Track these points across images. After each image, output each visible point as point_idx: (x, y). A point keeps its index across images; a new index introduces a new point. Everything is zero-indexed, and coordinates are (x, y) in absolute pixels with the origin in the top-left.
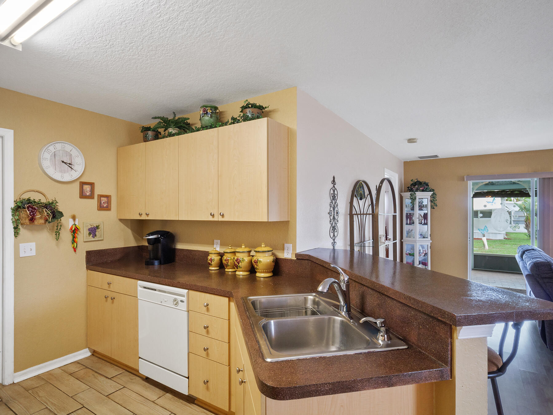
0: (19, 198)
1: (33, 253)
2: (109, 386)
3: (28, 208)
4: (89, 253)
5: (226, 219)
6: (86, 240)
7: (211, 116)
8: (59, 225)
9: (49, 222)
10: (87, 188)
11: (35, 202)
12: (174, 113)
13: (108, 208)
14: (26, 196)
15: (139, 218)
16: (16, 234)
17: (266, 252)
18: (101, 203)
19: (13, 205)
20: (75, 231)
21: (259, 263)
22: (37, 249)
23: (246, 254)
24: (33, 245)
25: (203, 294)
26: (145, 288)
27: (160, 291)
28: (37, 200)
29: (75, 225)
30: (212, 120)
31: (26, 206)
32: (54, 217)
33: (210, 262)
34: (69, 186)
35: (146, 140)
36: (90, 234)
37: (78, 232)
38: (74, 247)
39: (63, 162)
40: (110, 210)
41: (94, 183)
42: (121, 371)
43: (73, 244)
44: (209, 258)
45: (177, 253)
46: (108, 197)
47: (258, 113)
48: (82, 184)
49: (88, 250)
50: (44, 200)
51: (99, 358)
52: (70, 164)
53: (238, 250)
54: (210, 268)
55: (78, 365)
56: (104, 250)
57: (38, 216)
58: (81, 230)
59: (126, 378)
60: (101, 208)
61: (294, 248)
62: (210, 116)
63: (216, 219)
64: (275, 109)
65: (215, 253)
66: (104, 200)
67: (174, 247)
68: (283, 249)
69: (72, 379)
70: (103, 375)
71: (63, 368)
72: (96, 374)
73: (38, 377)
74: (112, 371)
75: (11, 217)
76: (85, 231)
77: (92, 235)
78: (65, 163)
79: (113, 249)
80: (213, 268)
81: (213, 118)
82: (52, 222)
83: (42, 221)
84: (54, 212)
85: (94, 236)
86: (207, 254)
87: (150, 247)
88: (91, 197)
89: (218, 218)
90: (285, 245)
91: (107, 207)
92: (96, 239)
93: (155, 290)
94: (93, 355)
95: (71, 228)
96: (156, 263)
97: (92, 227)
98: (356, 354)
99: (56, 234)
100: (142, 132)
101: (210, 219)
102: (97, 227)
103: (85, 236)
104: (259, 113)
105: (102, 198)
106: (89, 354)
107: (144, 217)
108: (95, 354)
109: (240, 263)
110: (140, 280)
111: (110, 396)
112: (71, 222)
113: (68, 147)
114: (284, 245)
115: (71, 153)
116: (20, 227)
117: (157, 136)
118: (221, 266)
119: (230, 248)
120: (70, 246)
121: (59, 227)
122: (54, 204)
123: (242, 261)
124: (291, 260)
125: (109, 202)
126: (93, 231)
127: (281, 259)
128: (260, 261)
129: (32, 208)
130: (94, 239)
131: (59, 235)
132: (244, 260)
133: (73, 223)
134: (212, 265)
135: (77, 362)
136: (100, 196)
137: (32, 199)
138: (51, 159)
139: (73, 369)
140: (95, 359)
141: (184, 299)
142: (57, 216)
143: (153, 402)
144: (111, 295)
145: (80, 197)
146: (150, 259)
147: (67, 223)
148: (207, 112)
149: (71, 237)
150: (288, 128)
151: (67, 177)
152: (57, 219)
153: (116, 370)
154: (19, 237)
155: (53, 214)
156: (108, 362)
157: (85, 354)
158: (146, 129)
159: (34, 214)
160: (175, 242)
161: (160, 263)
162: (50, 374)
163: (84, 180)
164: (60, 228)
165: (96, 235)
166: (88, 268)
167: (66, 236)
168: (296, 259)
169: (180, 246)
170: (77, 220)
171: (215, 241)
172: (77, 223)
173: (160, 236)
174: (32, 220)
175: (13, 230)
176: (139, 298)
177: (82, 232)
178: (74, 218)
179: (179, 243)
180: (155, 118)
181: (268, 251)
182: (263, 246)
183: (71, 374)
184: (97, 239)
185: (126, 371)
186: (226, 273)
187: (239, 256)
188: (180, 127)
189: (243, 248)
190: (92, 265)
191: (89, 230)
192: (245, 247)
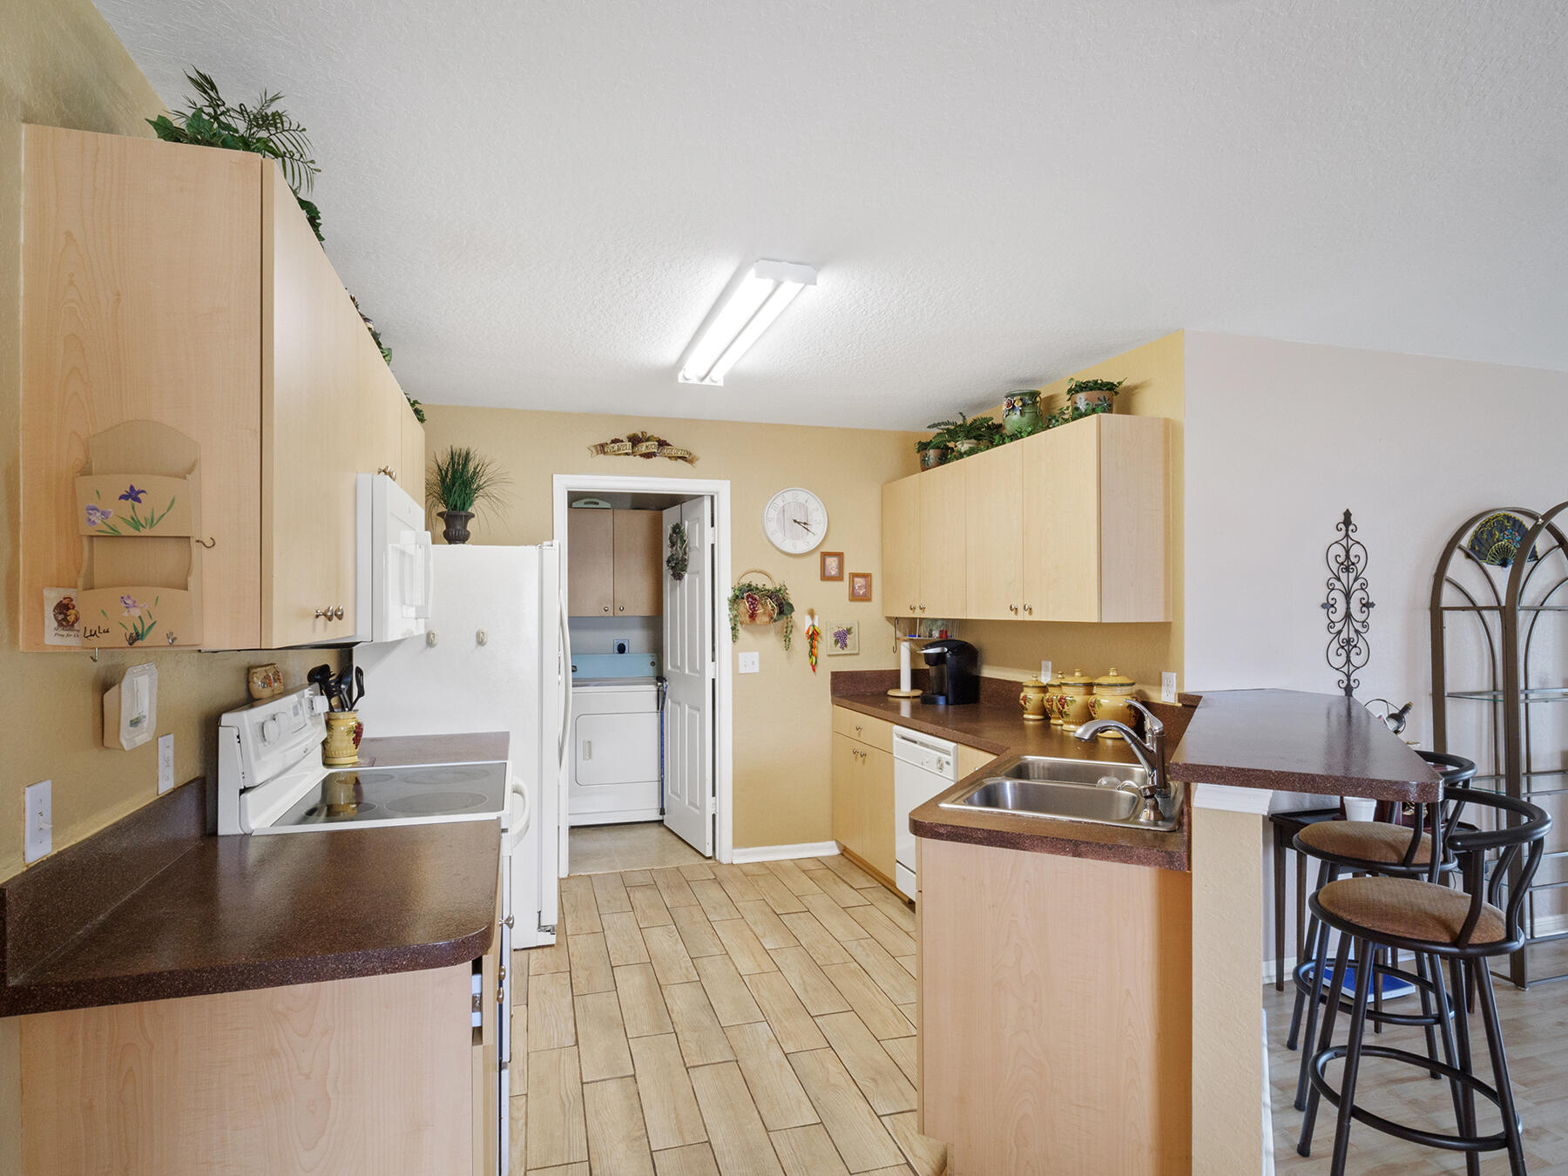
0: (736, 583)
1: (756, 669)
2: (851, 898)
3: (748, 597)
4: (835, 675)
5: (1035, 617)
6: (831, 653)
7: (1021, 414)
8: (790, 624)
9: (775, 621)
10: (832, 563)
11: (757, 589)
12: (961, 413)
13: (866, 598)
14: (745, 581)
15: (910, 614)
16: (735, 637)
17: (1116, 685)
18: (854, 588)
19: (730, 594)
20: (813, 636)
21: (1097, 709)
22: (761, 662)
23: (1082, 690)
24: (755, 656)
25: (975, 752)
26: (904, 738)
27: (922, 744)
28: (760, 586)
29: (814, 626)
30: (1025, 419)
31: (745, 595)
32: (781, 612)
33: (1022, 702)
34: (806, 560)
35: (925, 467)
36: (836, 642)
37: (818, 638)
38: (812, 664)
39: (795, 521)
40: (869, 600)
41: (842, 553)
42: (875, 884)
43: (810, 657)
44: (1022, 695)
45: (984, 686)
46: (866, 576)
47: (1099, 399)
48: (825, 555)
49: (834, 671)
50: (769, 586)
51: (850, 860)
52: (805, 524)
53: (1068, 680)
54: (1025, 716)
55: (818, 863)
56: (857, 672)
57: (760, 611)
58: (823, 634)
59: (879, 894)
60: (854, 597)
61: (1180, 683)
62: (1018, 413)
63: (1019, 618)
64: (1145, 382)
65: (1033, 687)
66: (859, 582)
67: (974, 674)
68: (1160, 684)
69: (804, 876)
70: (847, 883)
71: (797, 862)
72: (838, 880)
73: (762, 864)
74: (861, 881)
75: (728, 612)
76: (829, 637)
77: (839, 645)
78: (799, 523)
79: (875, 672)
80: (1031, 717)
81: (1027, 415)
82: (779, 620)
83: (766, 619)
84: (782, 604)
85: (844, 645)
86: (1019, 686)
87: (933, 671)
88: (839, 578)
89: (1023, 616)
90: (1163, 676)
91: (865, 595)
92: (846, 651)
93: (915, 742)
94: (842, 854)
95: (808, 633)
96: (941, 700)
97: (841, 630)
98: (1071, 821)
99: (785, 641)
100: (918, 452)
101: (1012, 617)
102: (849, 631)
103: (829, 644)
104: (1102, 398)
105: (856, 579)
106: (836, 852)
107: (918, 614)
108: (845, 853)
109: (1066, 706)
110: (897, 724)
111: (847, 910)
112: (808, 622)
113: (803, 496)
114: (1160, 674)
115: (807, 504)
116: (739, 626)
117: (945, 456)
118: (1045, 714)
119: (1060, 676)
120: (807, 661)
121: (789, 629)
122: (782, 592)
123: (1069, 702)
124: (1173, 708)
125: (869, 586)
126: (842, 637)
127: (1154, 703)
128: (1100, 705)
129: (752, 598)
130: (843, 652)
131: (789, 641)
132: (1075, 701)
133: (810, 623)
134: (1027, 709)
135: (817, 859)
136: (854, 576)
137: (754, 584)
138: (778, 519)
139: (809, 865)
140: (843, 860)
141: (950, 758)
142: (786, 611)
143: (906, 933)
144: (860, 748)
145: (822, 579)
146: (933, 694)
147: (802, 622)
148: (1014, 406)
149: (808, 647)
150: (1167, 421)
151: (802, 547)
152: (786, 615)
153: (868, 881)
154: (738, 642)
155: (780, 609)
156: (860, 868)
157: (829, 849)
158: (923, 447)
159: (754, 608)
160: (979, 663)
161: (947, 703)
162: (778, 865)
163: (826, 549)
164: (791, 631)
165: (846, 645)
166: (833, 702)
167: (800, 643)
168: (1181, 705)
169: (988, 672)
170: (816, 617)
171: (1043, 663)
172: (816, 624)
173: (946, 650)
174: (753, 616)
175: (731, 630)
176: (895, 755)
177: (824, 637)
178: (812, 614)
179: (988, 667)
180: (934, 426)
181: (1122, 685)
182: (1111, 674)
183: (804, 871)
184: (848, 652)
185: (883, 885)
186: (1053, 727)
187: (1069, 693)
188: (978, 438)
189: (1078, 678)
190: (840, 697)
191: (835, 635)
192: (1082, 676)
